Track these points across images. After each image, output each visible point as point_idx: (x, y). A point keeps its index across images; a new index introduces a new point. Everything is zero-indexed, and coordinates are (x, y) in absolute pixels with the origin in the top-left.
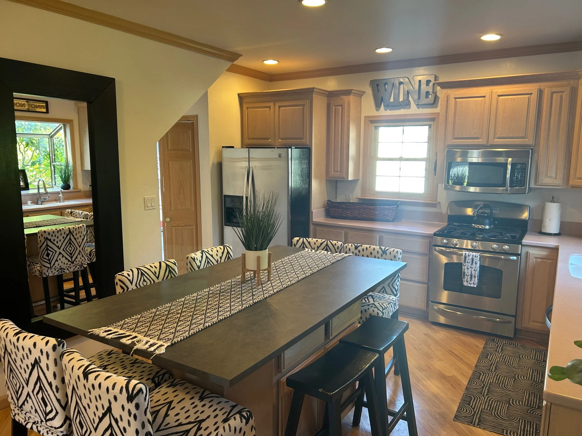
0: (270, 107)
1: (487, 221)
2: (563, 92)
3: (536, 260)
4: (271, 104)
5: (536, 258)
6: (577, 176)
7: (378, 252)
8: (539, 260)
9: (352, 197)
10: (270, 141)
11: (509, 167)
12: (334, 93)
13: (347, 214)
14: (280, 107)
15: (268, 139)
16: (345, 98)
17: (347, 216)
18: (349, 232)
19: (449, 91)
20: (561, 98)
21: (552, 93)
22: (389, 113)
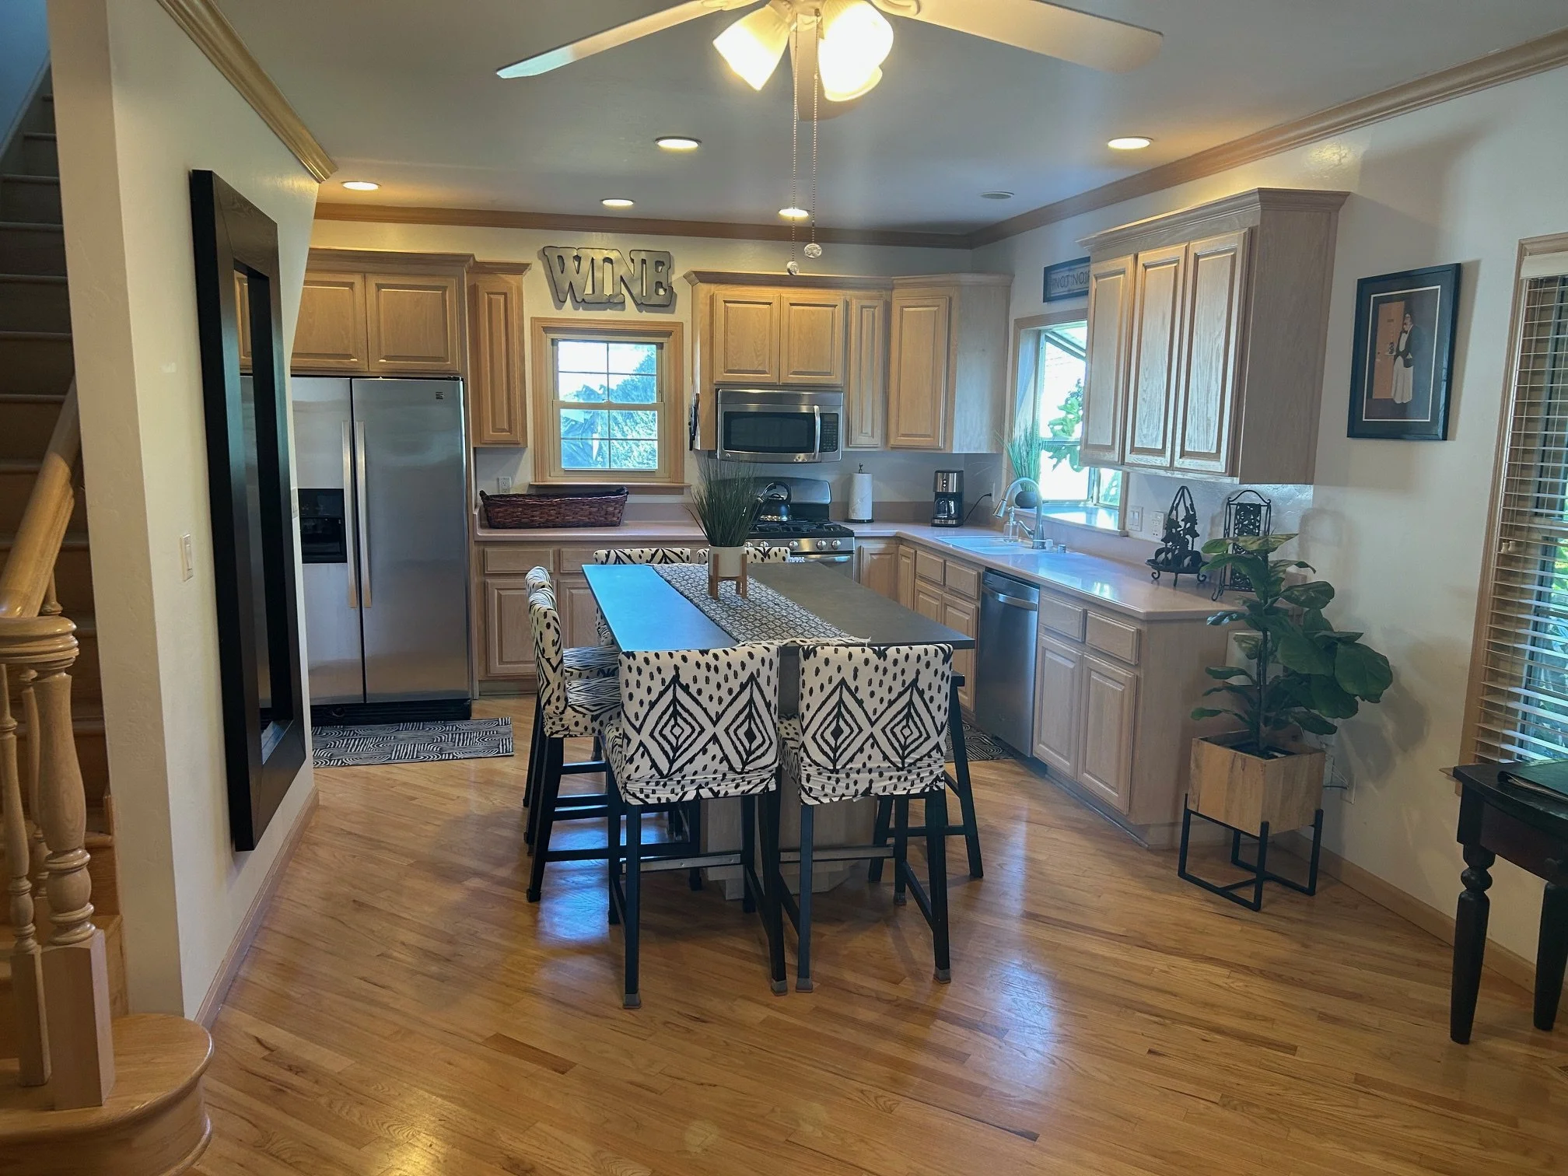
0: (351, 285)
1: (783, 509)
2: (875, 307)
3: (872, 558)
4: (357, 279)
5: (871, 554)
6: (902, 431)
7: (755, 556)
8: (875, 557)
9: (513, 483)
10: (352, 362)
11: (818, 419)
12: (487, 266)
13: (533, 516)
14: (379, 287)
15: (350, 356)
16: (511, 279)
17: (533, 521)
18: (563, 550)
19: (713, 288)
20: (873, 315)
21: (862, 307)
22: (582, 314)
